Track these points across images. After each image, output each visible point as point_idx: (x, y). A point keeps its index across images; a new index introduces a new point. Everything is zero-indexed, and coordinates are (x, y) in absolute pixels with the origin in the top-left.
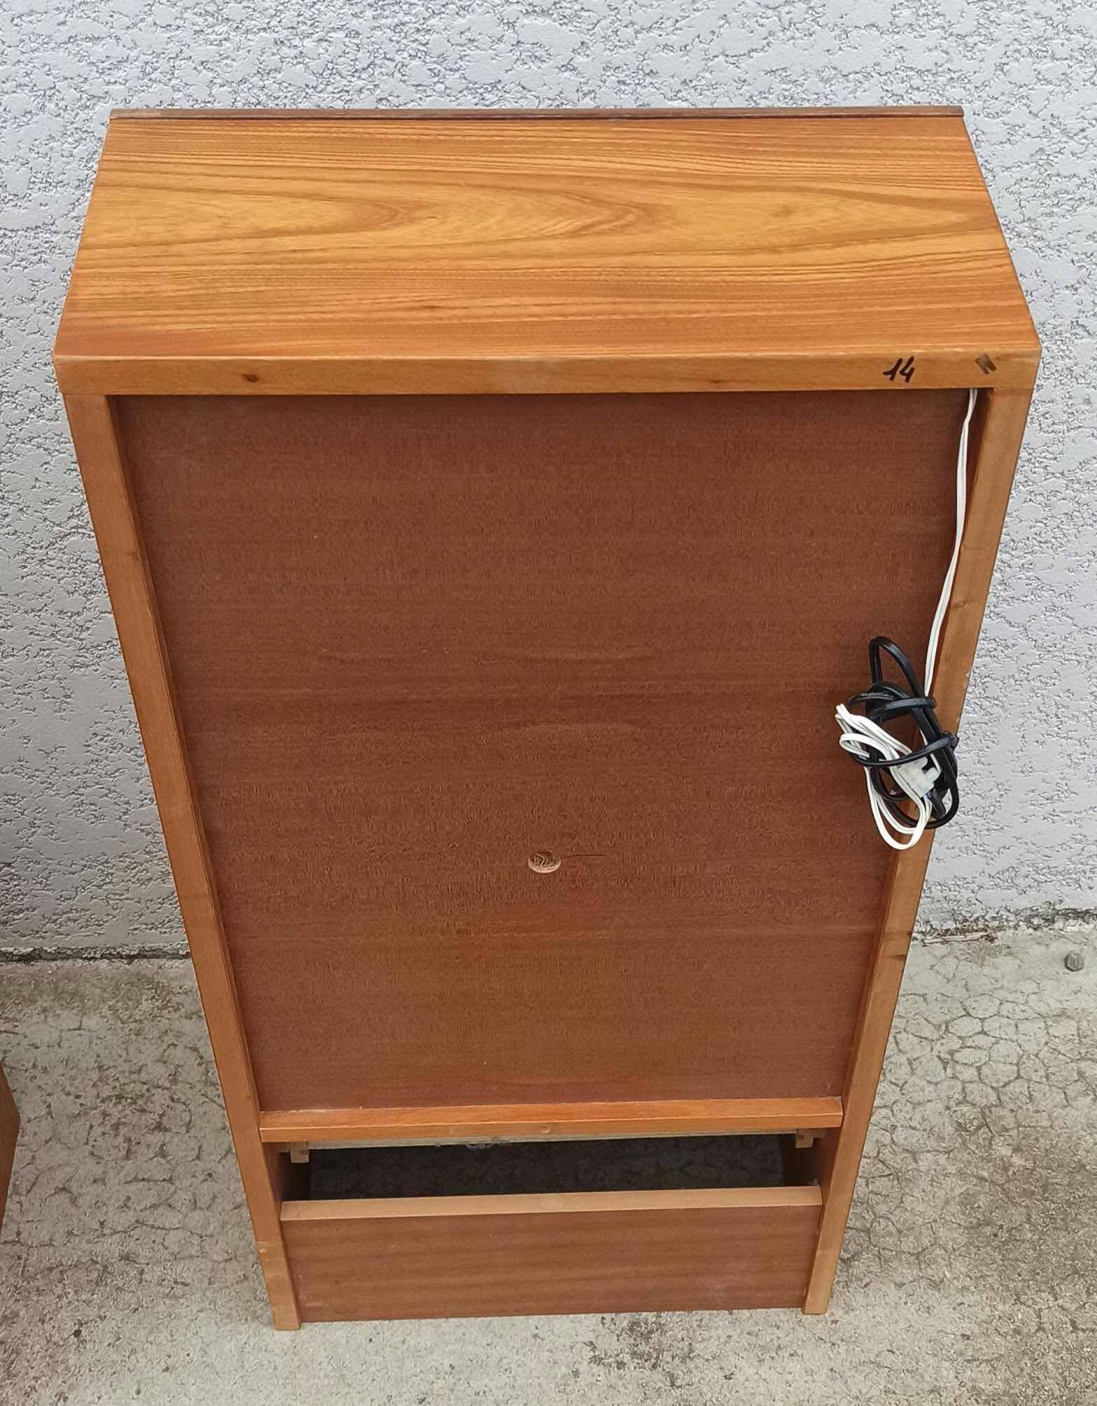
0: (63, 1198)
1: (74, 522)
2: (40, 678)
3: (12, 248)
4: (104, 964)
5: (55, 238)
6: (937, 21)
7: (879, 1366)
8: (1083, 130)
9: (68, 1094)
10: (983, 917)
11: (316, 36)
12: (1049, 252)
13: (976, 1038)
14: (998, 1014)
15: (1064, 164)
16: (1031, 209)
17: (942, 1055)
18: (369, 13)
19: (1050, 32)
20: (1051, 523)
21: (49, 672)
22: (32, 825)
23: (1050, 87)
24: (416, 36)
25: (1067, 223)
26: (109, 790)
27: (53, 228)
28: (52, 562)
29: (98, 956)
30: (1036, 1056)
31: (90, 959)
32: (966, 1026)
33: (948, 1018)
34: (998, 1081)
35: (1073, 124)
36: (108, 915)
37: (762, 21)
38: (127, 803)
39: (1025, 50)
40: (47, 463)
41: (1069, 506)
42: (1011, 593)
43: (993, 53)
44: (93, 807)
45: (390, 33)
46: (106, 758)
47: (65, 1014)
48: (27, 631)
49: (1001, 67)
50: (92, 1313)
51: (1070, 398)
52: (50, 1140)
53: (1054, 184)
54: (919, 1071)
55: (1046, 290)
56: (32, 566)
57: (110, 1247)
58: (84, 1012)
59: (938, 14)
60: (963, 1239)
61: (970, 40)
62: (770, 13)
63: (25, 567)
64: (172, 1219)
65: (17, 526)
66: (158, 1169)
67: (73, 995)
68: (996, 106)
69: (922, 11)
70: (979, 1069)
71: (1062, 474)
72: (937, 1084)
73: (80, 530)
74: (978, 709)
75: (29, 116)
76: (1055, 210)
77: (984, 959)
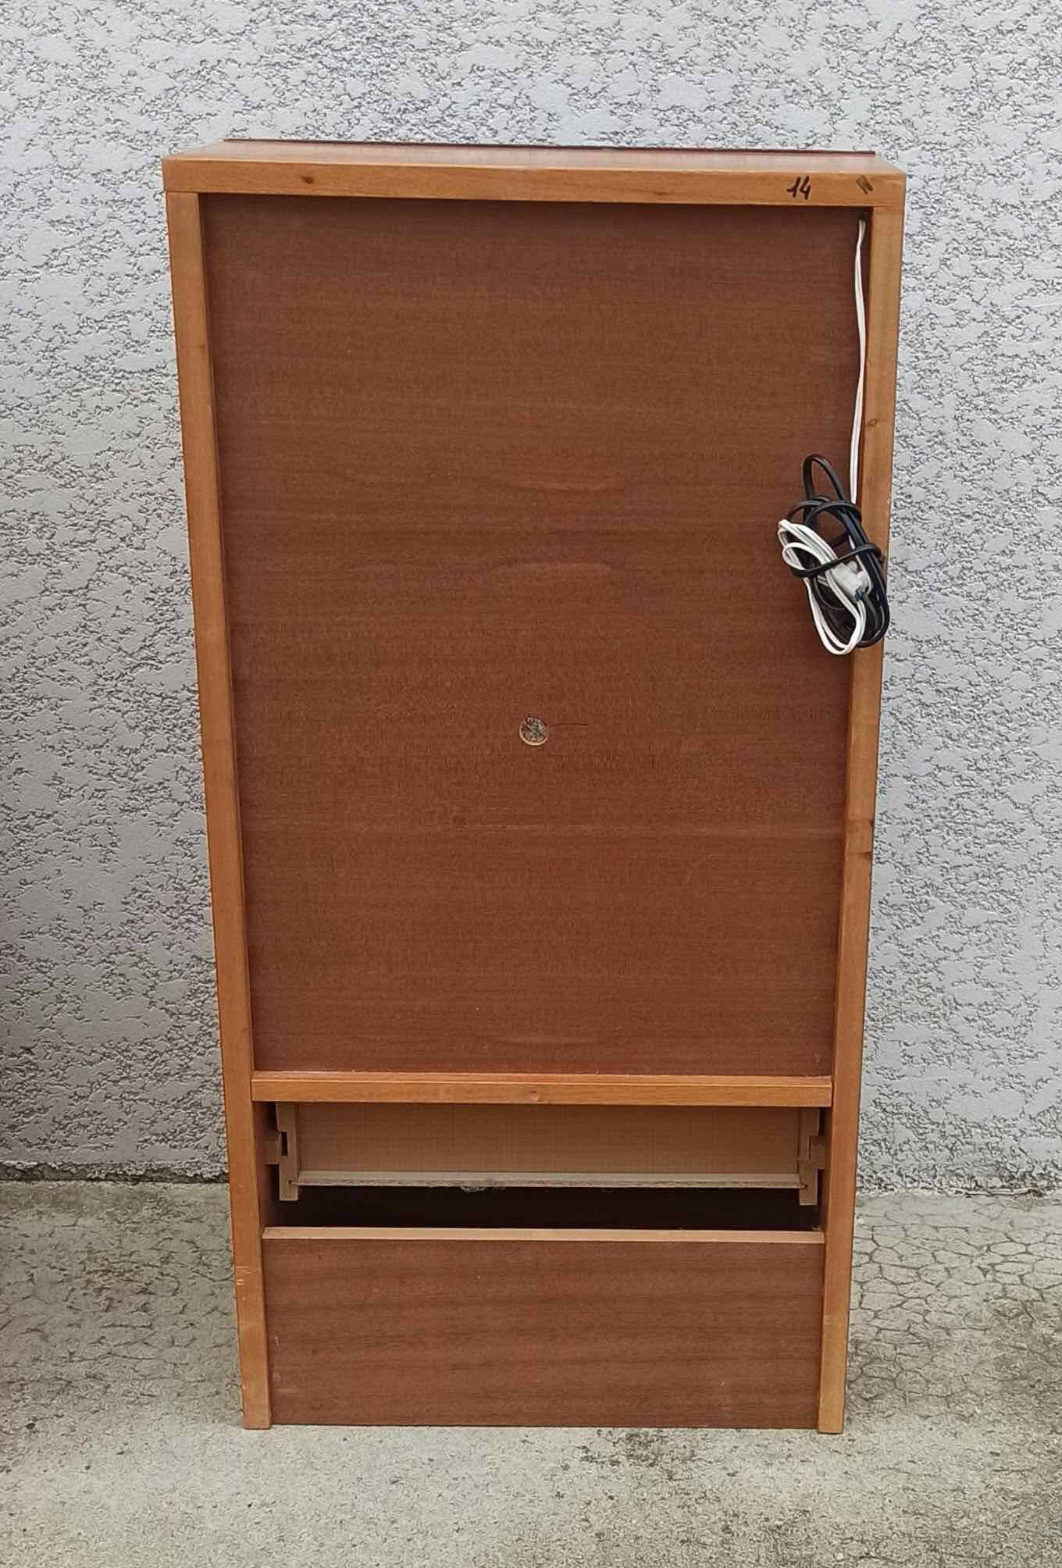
0: (35, 1337)
1: (144, 653)
2: (91, 822)
3: (128, 388)
4: (107, 1185)
5: (164, 380)
7: (898, 1470)
8: (1019, 317)
9: (53, 1267)
10: (1030, 1172)
12: (1004, 424)
13: (1018, 1256)
14: (1044, 1242)
15: (1006, 346)
16: (984, 384)
19: (981, 235)
20: (1042, 694)
21: (101, 816)
22: (59, 999)
23: (987, 280)
25: (1015, 398)
26: (140, 957)
27: (164, 371)
28: (120, 695)
29: (102, 1176)
31: (91, 1180)
32: (1007, 1248)
33: (990, 1242)
34: (1041, 1285)
35: (1009, 311)
36: (119, 1120)
38: (156, 975)
39: (962, 249)
40: (129, 592)
42: (1012, 770)
43: (938, 250)
44: (122, 979)
46: (142, 919)
47: (59, 1216)
48: (87, 769)
49: (944, 262)
50: (49, 1412)
51: (1041, 564)
52: (28, 1297)
53: (1001, 364)
54: (957, 1275)
55: (1005, 459)
56: (101, 699)
57: (77, 1369)
58: (80, 1215)
60: (997, 1388)
61: (918, 239)
63: (94, 699)
64: (146, 1352)
65: (94, 656)
66: (138, 1319)
67: (70, 1204)
68: (944, 294)
70: (1022, 1276)
71: (1044, 641)
72: (976, 1284)
73: (150, 662)
74: (995, 905)
75: (157, 275)
76: (1005, 386)
77: (1030, 1207)
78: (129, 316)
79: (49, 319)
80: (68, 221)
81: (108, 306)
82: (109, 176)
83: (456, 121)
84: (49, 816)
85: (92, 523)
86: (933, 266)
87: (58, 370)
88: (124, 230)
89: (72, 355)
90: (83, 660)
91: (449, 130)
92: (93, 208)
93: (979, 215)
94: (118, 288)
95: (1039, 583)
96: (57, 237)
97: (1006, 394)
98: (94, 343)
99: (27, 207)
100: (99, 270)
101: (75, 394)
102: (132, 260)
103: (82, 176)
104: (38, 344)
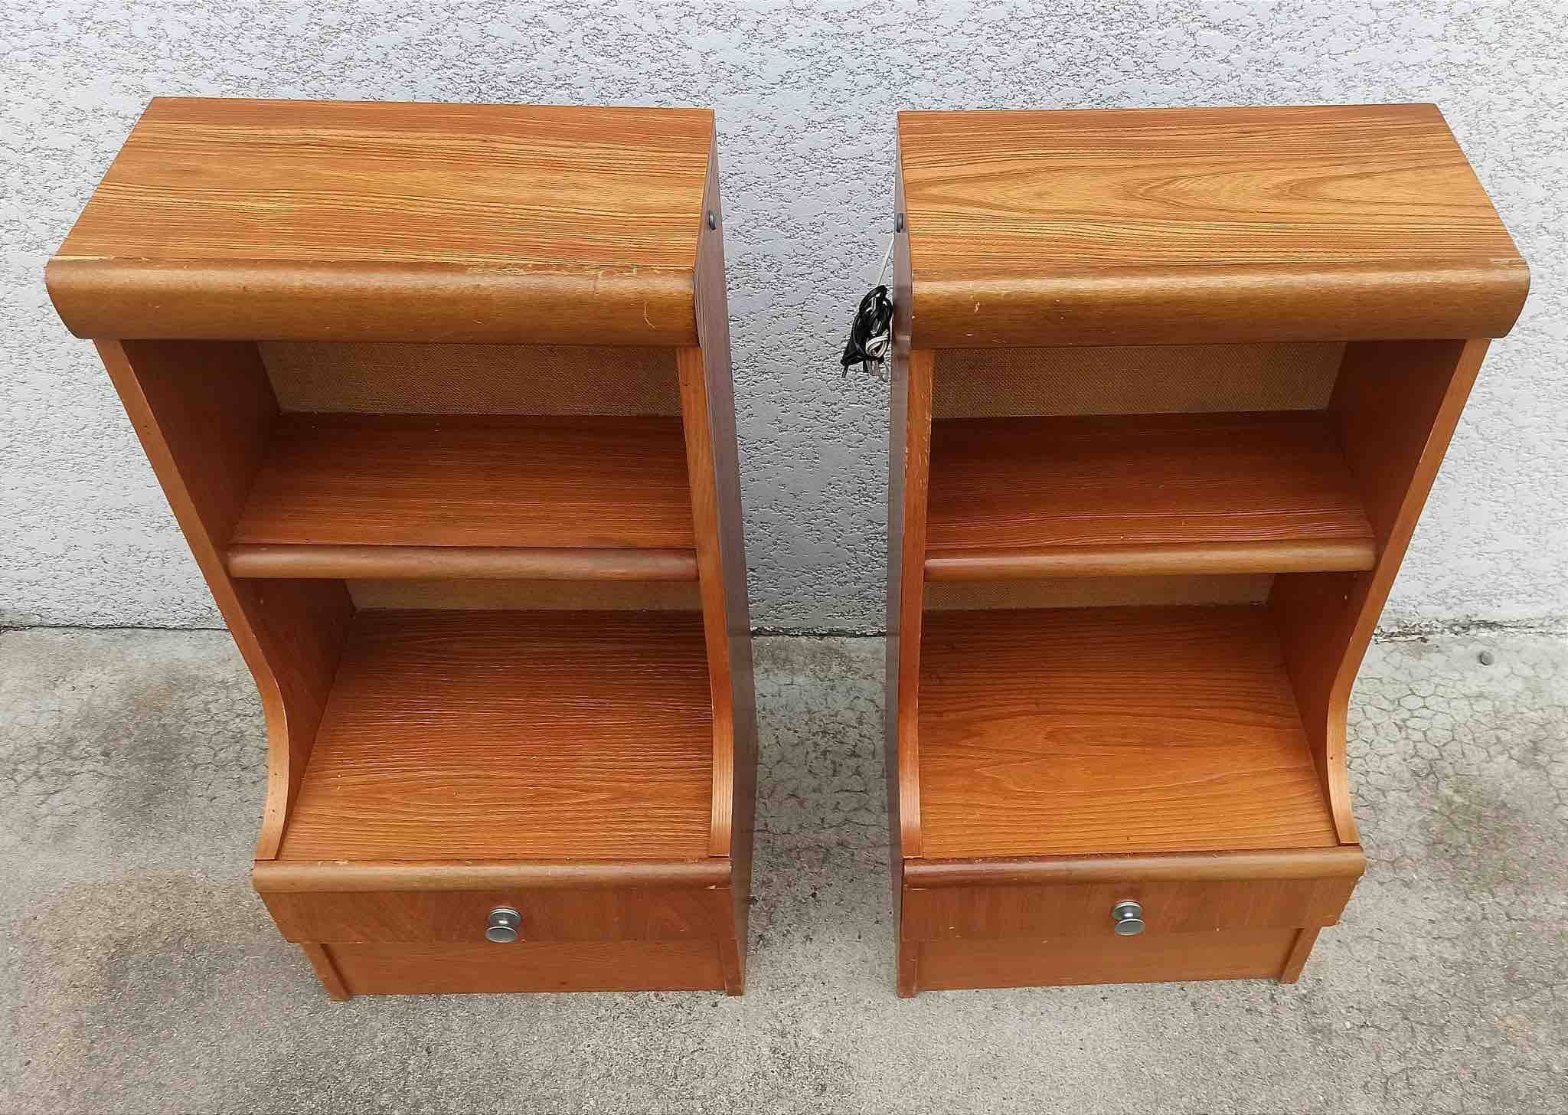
0: (794, 801)
4: (803, 639)
5: (871, 164)
6: (1473, 34)
9: (789, 729)
10: (1419, 625)
11: (1065, 41)
12: (1527, 179)
13: (1420, 711)
14: (1435, 694)
16: (1519, 152)
17: (1398, 722)
18: (1102, 27)
21: (808, 442)
22: (775, 544)
23: (1542, 76)
24: (1131, 41)
27: (871, 158)
29: (800, 634)
30: (1465, 724)
31: (795, 636)
32: (1412, 702)
33: (1399, 695)
34: (1439, 742)
35: (1555, 100)
37: (1357, 33)
38: (842, 530)
39: (1529, 53)
41: (1521, 345)
43: (1507, 54)
44: (818, 533)
45: (1113, 40)
46: (834, 500)
47: (781, 673)
49: (1512, 63)
50: (822, 881)
52: (780, 761)
53: (1537, 137)
54: (1382, 732)
56: (812, 372)
57: (829, 836)
58: (793, 672)
59: (1474, 30)
60: (1425, 854)
61: (1494, 46)
62: (1363, 28)
64: (870, 819)
65: (807, 346)
66: (856, 783)
67: (785, 660)
68: (1504, 87)
69: (1464, 28)
70: (1424, 733)
72: (1395, 742)
75: (870, 89)
76: (1536, 153)
77: (1421, 655)
78: (846, 119)
79: (783, 120)
80: (800, 49)
81: (830, 112)
82: (835, 16)
84: (771, 442)
85: (809, 262)
87: (788, 158)
88: (846, 57)
89: (800, 147)
90: (799, 349)
92: (821, 39)
93: (1549, 27)
94: (838, 99)
96: (790, 63)
97: (1535, 159)
98: (818, 138)
99: (767, 39)
100: (824, 86)
101: (799, 174)
102: (851, 78)
103: (814, 16)
104: (775, 140)
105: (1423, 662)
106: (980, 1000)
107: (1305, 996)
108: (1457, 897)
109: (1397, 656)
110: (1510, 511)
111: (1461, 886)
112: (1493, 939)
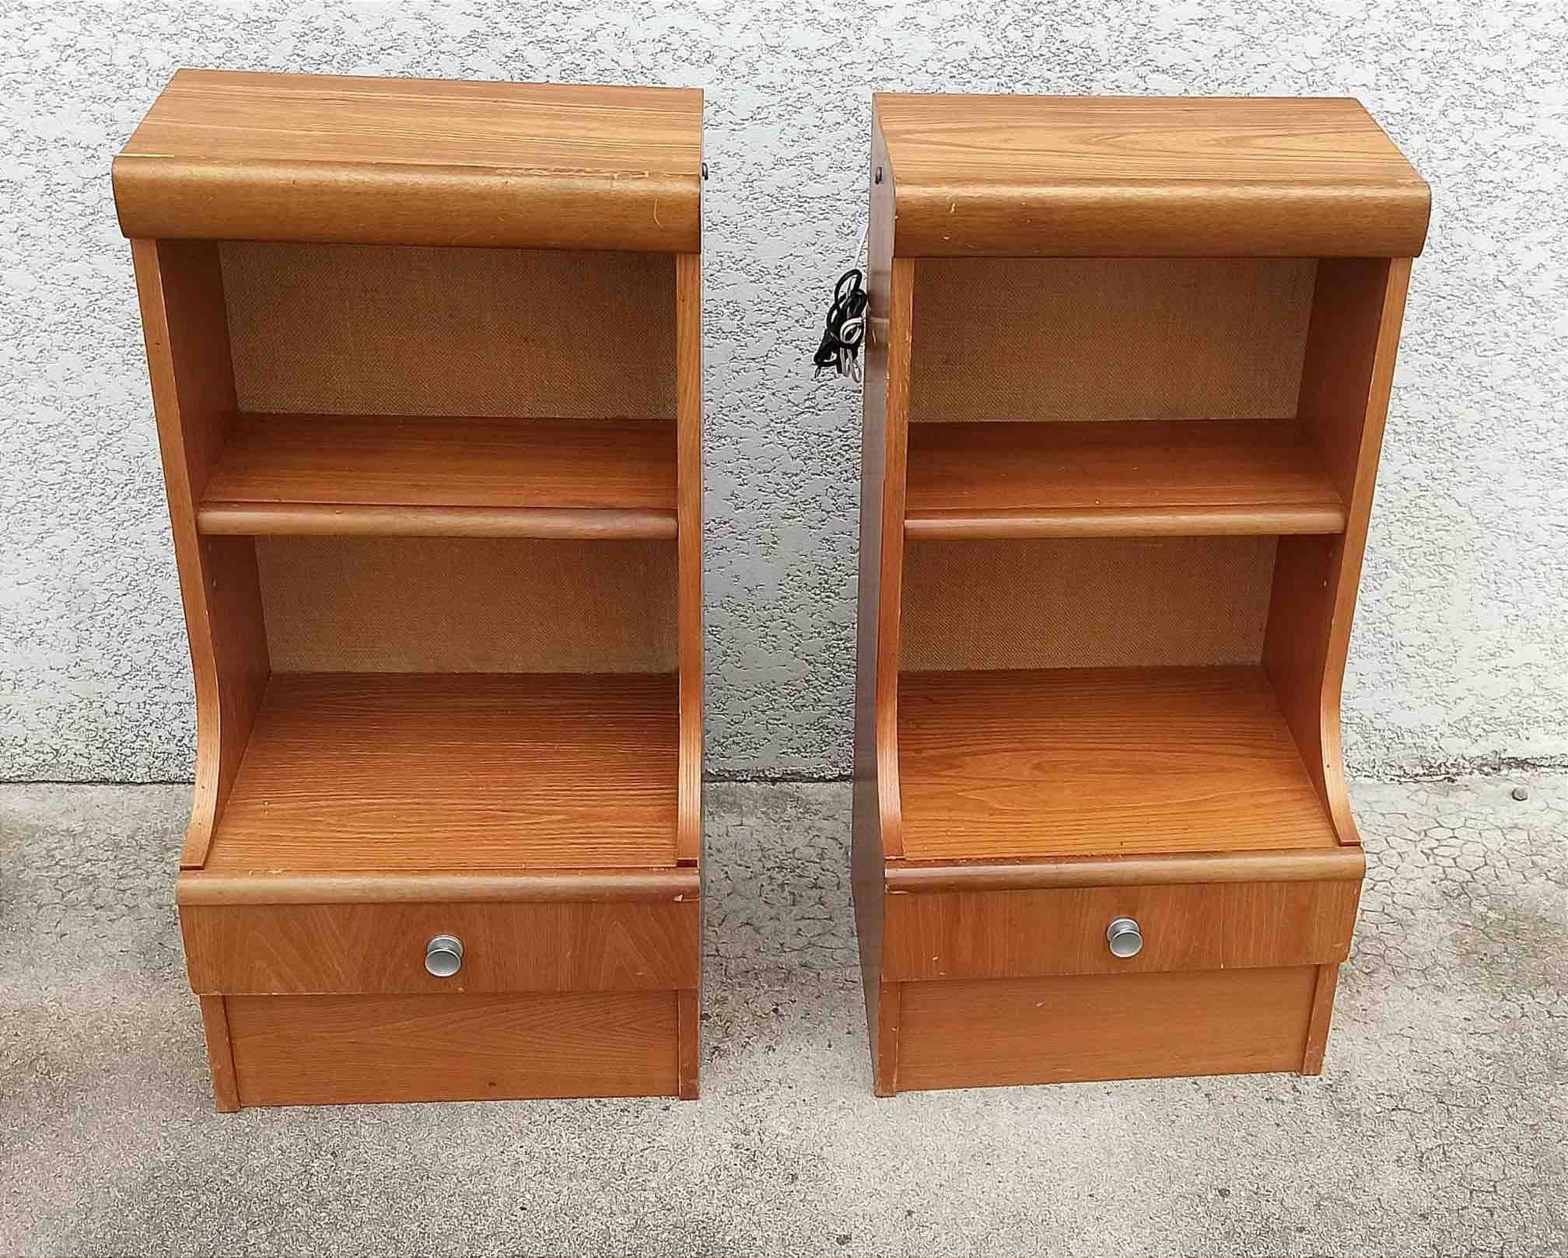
0: (749, 929)
1: (808, 404)
2: (758, 527)
3: (808, 209)
4: (753, 785)
5: (838, 204)
8: (1495, 153)
9: (740, 865)
10: (1444, 764)
12: (1476, 230)
13: (1449, 840)
14: (1465, 826)
15: (1484, 174)
16: (1465, 202)
17: (1425, 851)
20: (1487, 425)
21: (766, 522)
22: (725, 654)
23: (1474, 126)
25: (1486, 213)
26: (789, 623)
27: (838, 197)
28: (787, 434)
29: (749, 779)
30: (1498, 852)
31: (741, 781)
32: (1438, 833)
33: (1425, 828)
34: (1471, 867)
35: (1488, 149)
36: (765, 739)
38: (800, 636)
39: (1458, 103)
40: (799, 359)
41: (1498, 412)
42: (1458, 479)
43: (1439, 104)
44: (774, 639)
46: (792, 596)
47: (728, 817)
48: (758, 488)
50: (786, 999)
51: (1495, 332)
52: (731, 893)
53: (1478, 188)
54: (1408, 860)
55: (1476, 256)
56: (773, 437)
57: (792, 959)
58: (742, 814)
61: (1424, 96)
63: (766, 437)
64: (835, 942)
65: (769, 406)
66: (819, 911)
68: (1442, 136)
69: (1394, 77)
70: (1454, 859)
71: (1492, 387)
72: (1423, 868)
73: (813, 410)
74: (1437, 575)
75: (837, 126)
76: (1479, 203)
77: (1448, 793)
78: (814, 156)
79: (751, 158)
80: (771, 85)
81: (796, 150)
82: (805, 52)
83: (1079, 11)
84: (725, 523)
85: (773, 309)
86: (1435, 114)
87: (755, 196)
88: (813, 91)
89: (769, 185)
90: (759, 409)
91: (1073, 18)
92: (791, 76)
94: (806, 136)
95: (1492, 346)
96: (762, 99)
97: (1480, 209)
98: (784, 176)
99: (740, 75)
100: (792, 122)
101: (766, 214)
102: (819, 115)
103: (785, 52)
104: (742, 177)
105: (1451, 799)
106: (970, 1099)
107: (1331, 1086)
108: (1494, 998)
109: (1422, 796)
110: (1519, 613)
111: (1498, 989)
112: (1534, 1034)
